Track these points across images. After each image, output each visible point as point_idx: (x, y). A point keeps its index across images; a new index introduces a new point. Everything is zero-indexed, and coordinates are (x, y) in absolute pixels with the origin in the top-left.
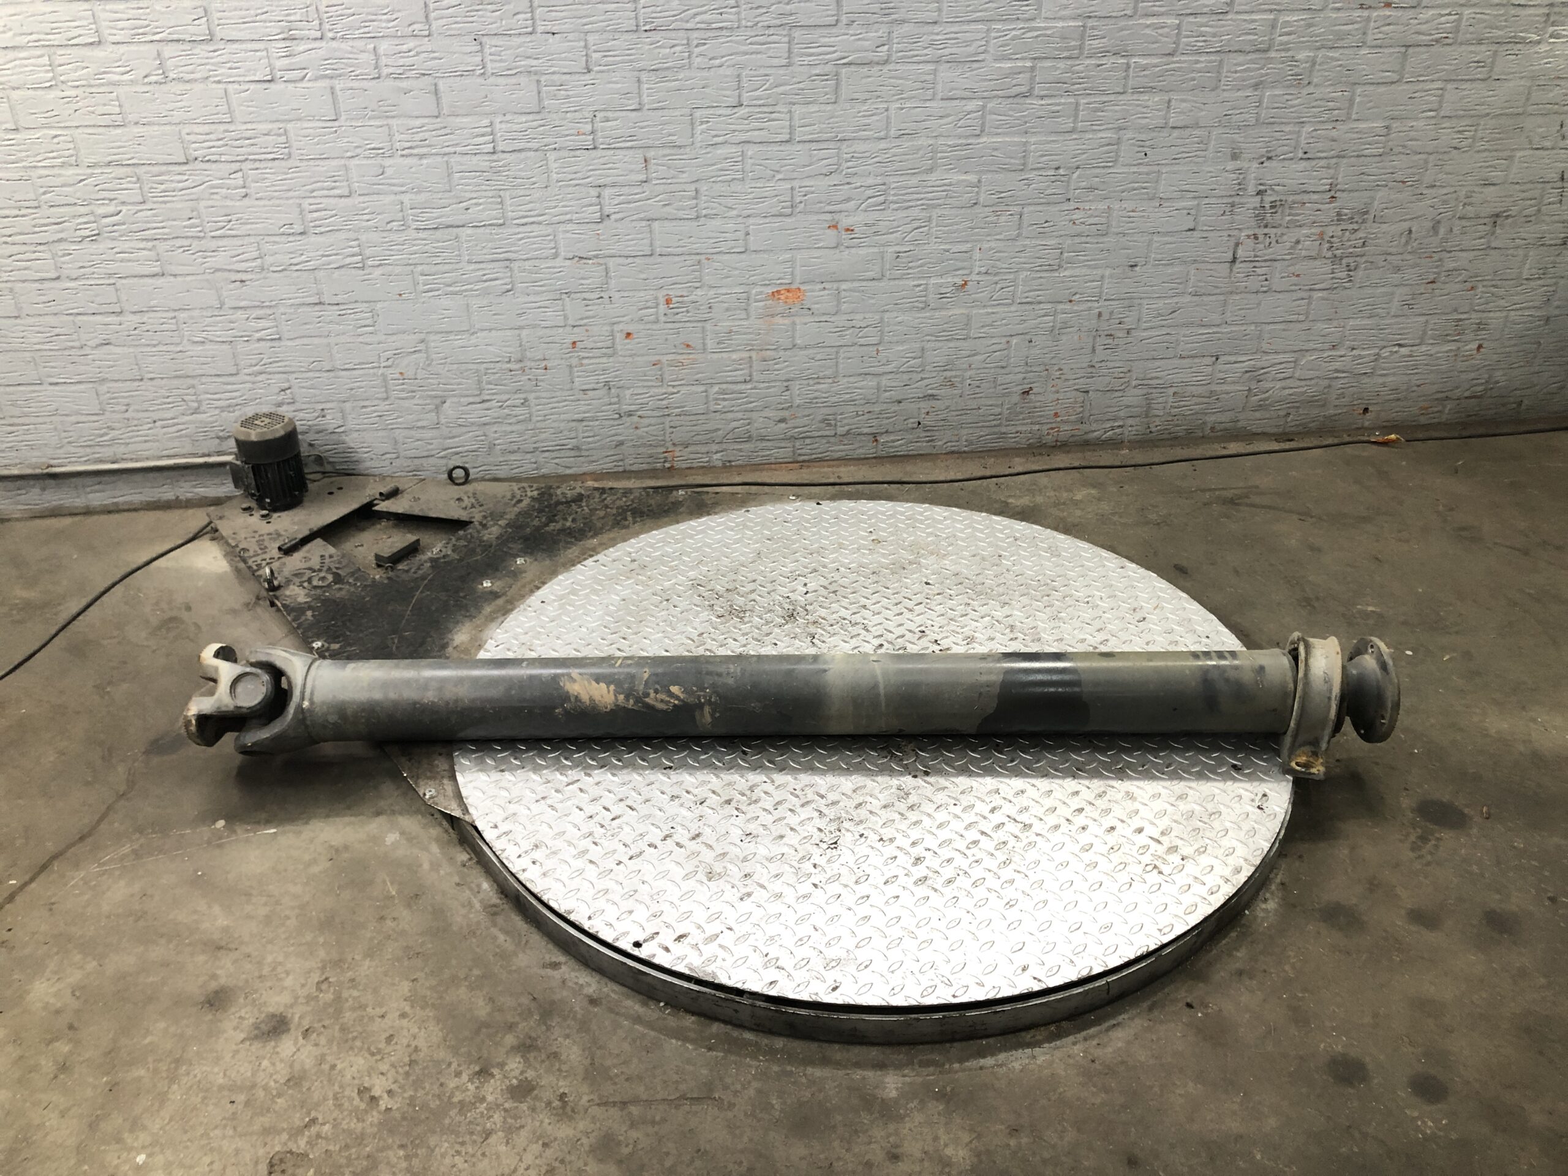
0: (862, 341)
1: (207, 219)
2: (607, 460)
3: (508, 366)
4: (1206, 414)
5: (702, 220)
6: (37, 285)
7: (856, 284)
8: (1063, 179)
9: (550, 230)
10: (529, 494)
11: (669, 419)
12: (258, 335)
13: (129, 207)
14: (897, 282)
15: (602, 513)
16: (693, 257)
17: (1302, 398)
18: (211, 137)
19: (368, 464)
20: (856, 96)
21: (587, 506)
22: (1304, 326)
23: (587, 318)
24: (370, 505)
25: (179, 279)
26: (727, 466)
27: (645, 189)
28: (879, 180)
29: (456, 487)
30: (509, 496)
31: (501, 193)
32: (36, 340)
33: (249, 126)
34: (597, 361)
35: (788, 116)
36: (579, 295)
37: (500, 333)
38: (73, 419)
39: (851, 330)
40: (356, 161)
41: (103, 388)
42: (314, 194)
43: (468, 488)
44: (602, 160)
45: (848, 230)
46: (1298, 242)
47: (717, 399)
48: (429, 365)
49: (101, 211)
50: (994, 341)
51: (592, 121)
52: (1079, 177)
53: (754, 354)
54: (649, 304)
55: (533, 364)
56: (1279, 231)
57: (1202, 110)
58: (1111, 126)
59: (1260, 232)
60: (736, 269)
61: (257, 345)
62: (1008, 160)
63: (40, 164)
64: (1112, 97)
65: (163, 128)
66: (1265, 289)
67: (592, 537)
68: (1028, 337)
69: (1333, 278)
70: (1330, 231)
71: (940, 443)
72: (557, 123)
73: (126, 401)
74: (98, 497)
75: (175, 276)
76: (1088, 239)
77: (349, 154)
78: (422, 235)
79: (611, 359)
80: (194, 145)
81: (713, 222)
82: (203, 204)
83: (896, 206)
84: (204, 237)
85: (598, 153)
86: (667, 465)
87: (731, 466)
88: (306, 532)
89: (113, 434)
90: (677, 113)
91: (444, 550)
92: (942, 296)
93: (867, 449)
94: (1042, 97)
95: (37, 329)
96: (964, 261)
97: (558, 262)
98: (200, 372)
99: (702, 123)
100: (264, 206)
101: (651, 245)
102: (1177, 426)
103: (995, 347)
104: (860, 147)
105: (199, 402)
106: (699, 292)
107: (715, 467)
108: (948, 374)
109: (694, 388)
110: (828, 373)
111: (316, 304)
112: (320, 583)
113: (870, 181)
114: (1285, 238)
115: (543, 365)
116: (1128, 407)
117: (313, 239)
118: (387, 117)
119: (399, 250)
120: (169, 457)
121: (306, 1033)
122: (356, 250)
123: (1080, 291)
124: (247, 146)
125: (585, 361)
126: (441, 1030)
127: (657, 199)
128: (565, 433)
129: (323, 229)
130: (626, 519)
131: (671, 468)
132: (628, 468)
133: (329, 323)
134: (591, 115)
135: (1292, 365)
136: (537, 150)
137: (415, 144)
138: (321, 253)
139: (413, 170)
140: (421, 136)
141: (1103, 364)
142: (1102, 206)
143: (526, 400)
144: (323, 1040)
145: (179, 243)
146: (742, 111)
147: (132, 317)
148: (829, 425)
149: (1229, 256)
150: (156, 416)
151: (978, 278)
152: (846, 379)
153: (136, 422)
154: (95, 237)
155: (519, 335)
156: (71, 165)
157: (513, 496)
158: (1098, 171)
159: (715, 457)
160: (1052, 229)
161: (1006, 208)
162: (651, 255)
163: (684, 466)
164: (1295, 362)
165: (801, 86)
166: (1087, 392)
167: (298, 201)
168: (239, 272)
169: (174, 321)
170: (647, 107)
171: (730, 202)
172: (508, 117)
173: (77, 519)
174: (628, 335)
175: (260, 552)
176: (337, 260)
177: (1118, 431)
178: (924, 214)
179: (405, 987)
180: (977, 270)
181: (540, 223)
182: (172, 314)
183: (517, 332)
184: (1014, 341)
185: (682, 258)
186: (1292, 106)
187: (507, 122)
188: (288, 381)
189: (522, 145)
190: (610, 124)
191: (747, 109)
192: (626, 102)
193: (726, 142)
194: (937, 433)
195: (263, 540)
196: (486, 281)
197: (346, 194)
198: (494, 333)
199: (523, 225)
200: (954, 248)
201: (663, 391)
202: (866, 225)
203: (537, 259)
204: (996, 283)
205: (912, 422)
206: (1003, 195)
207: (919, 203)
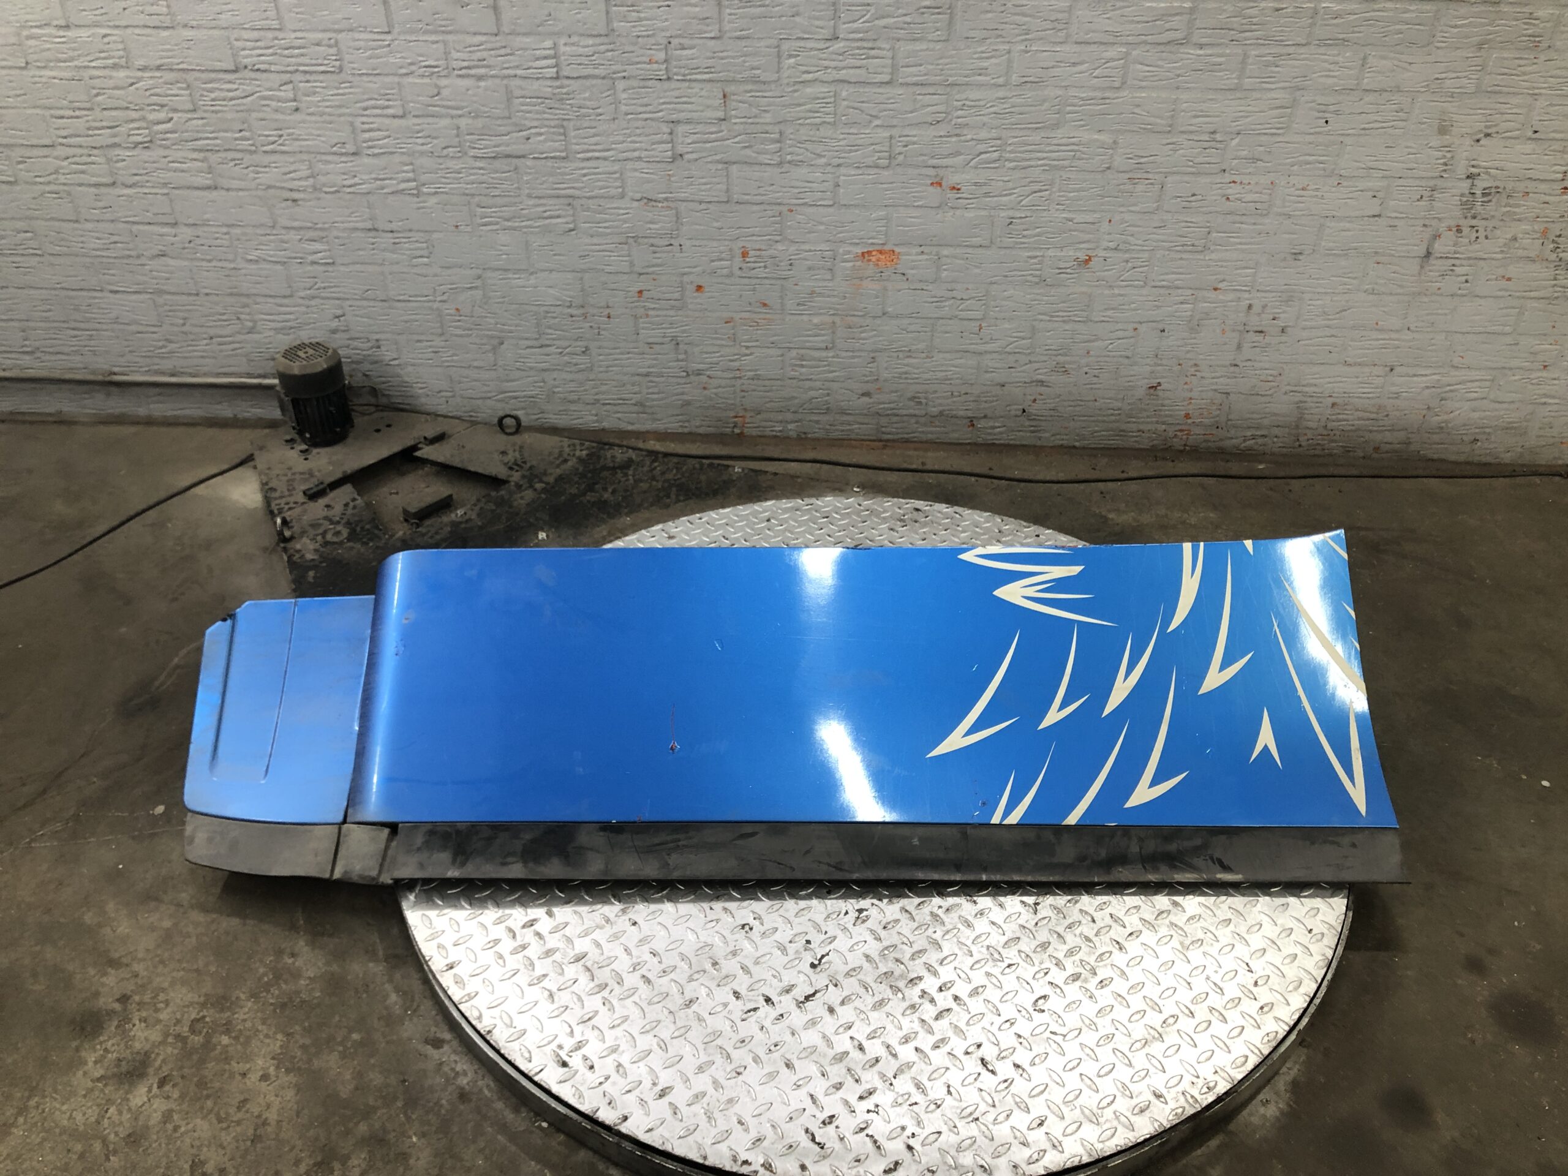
0: (963, 314)
1: (259, 132)
2: (672, 419)
3: (569, 310)
4: (1371, 431)
5: (786, 166)
6: (93, 190)
7: (958, 251)
8: (1219, 146)
9: (616, 167)
10: (578, 453)
11: (739, 382)
12: (310, 258)
13: (179, 115)
14: (1008, 251)
15: (644, 486)
16: (774, 207)
17: (1496, 423)
18: (258, 44)
19: (423, 400)
20: (972, 34)
21: (633, 476)
22: (1509, 340)
23: (653, 266)
24: (415, 448)
25: (231, 193)
26: (802, 439)
27: (723, 127)
28: (994, 133)
29: (504, 437)
30: (557, 451)
31: (565, 123)
32: (96, 246)
33: (299, 34)
34: (664, 313)
35: (890, 54)
36: (646, 240)
37: (560, 275)
38: (134, 328)
39: (952, 301)
40: (410, 79)
41: (160, 300)
42: (365, 113)
43: (516, 439)
44: (676, 93)
45: (954, 188)
47: (796, 365)
49: (152, 117)
50: (1120, 326)
51: (666, 48)
52: (1238, 145)
53: (837, 319)
54: (723, 255)
55: (595, 311)
56: (1490, 224)
57: (1407, 70)
58: (1287, 84)
59: (1465, 223)
60: (822, 224)
61: (310, 268)
62: (1152, 120)
63: (93, 64)
64: (1291, 50)
65: (211, 32)
66: (1464, 292)
67: (627, 515)
68: (1161, 327)
69: (1555, 285)
70: (1556, 229)
71: (1047, 435)
72: (628, 48)
73: (186, 315)
74: (161, 408)
75: (228, 190)
76: (1244, 219)
77: (404, 71)
78: (479, 164)
79: (680, 313)
80: (242, 53)
81: (799, 170)
82: (254, 115)
83: (1012, 164)
84: (255, 152)
85: (673, 85)
86: (737, 431)
87: (806, 438)
88: (338, 475)
89: (173, 346)
90: (763, 43)
91: (469, 513)
92: (1062, 271)
93: (962, 434)
94: (1201, 46)
95: (97, 235)
96: (1089, 233)
97: (624, 203)
98: (254, 291)
99: (790, 56)
100: (316, 122)
101: (727, 191)
102: (1335, 441)
103: (1120, 334)
104: (974, 94)
105: (255, 322)
106: (780, 247)
107: (788, 438)
108: (1061, 359)
109: (772, 352)
110: (922, 346)
111: (369, 230)
112: (335, 539)
113: (983, 135)
114: (1498, 232)
115: (606, 313)
116: (1275, 415)
117: (366, 160)
118: (443, 32)
119: (455, 179)
120: (226, 374)
121: (162, 1083)
122: (411, 175)
123: (1228, 278)
124: (297, 56)
125: (651, 313)
126: (297, 1103)
127: (736, 140)
128: (629, 387)
129: (376, 151)
130: (668, 497)
131: (741, 435)
132: (694, 430)
133: (384, 250)
134: (665, 41)
135: (1488, 384)
136: (604, 78)
137: (472, 63)
138: (373, 176)
139: (470, 92)
140: (479, 55)
141: (1249, 364)
142: (1265, 180)
143: (587, 348)
144: (176, 1094)
145: (231, 155)
146: (838, 46)
147: (185, 229)
148: (920, 403)
149: (1422, 251)
150: (212, 332)
151: (1105, 254)
152: (941, 355)
153: (192, 337)
154: (147, 145)
155: (581, 279)
156: (122, 67)
157: (560, 454)
158: (1263, 138)
159: (790, 427)
160: (1200, 203)
161: (1146, 176)
162: (727, 202)
163: (754, 432)
164: (1493, 380)
165: (908, 19)
166: (1228, 394)
167: (350, 119)
168: (291, 190)
169: (227, 237)
170: (728, 35)
171: (819, 149)
172: (575, 39)
173: (140, 428)
174: (699, 288)
175: (287, 493)
176: (392, 185)
177: (1260, 441)
178: (1045, 176)
179: (276, 1044)
180: (1105, 244)
182: (225, 230)
183: (579, 275)
184: (1143, 328)
185: (762, 207)
186: (1524, 74)
187: (573, 44)
188: (342, 308)
189: (586, 72)
190: (685, 52)
191: (842, 44)
192: (705, 28)
193: (816, 80)
194: (1043, 424)
195: (293, 480)
196: (547, 218)
197: (400, 113)
198: (554, 275)
199: (588, 159)
200: (1079, 218)
201: (736, 352)
202: (976, 184)
203: (602, 197)
204: (1127, 261)
205: (1015, 409)
206: (1143, 160)
207: (1040, 162)
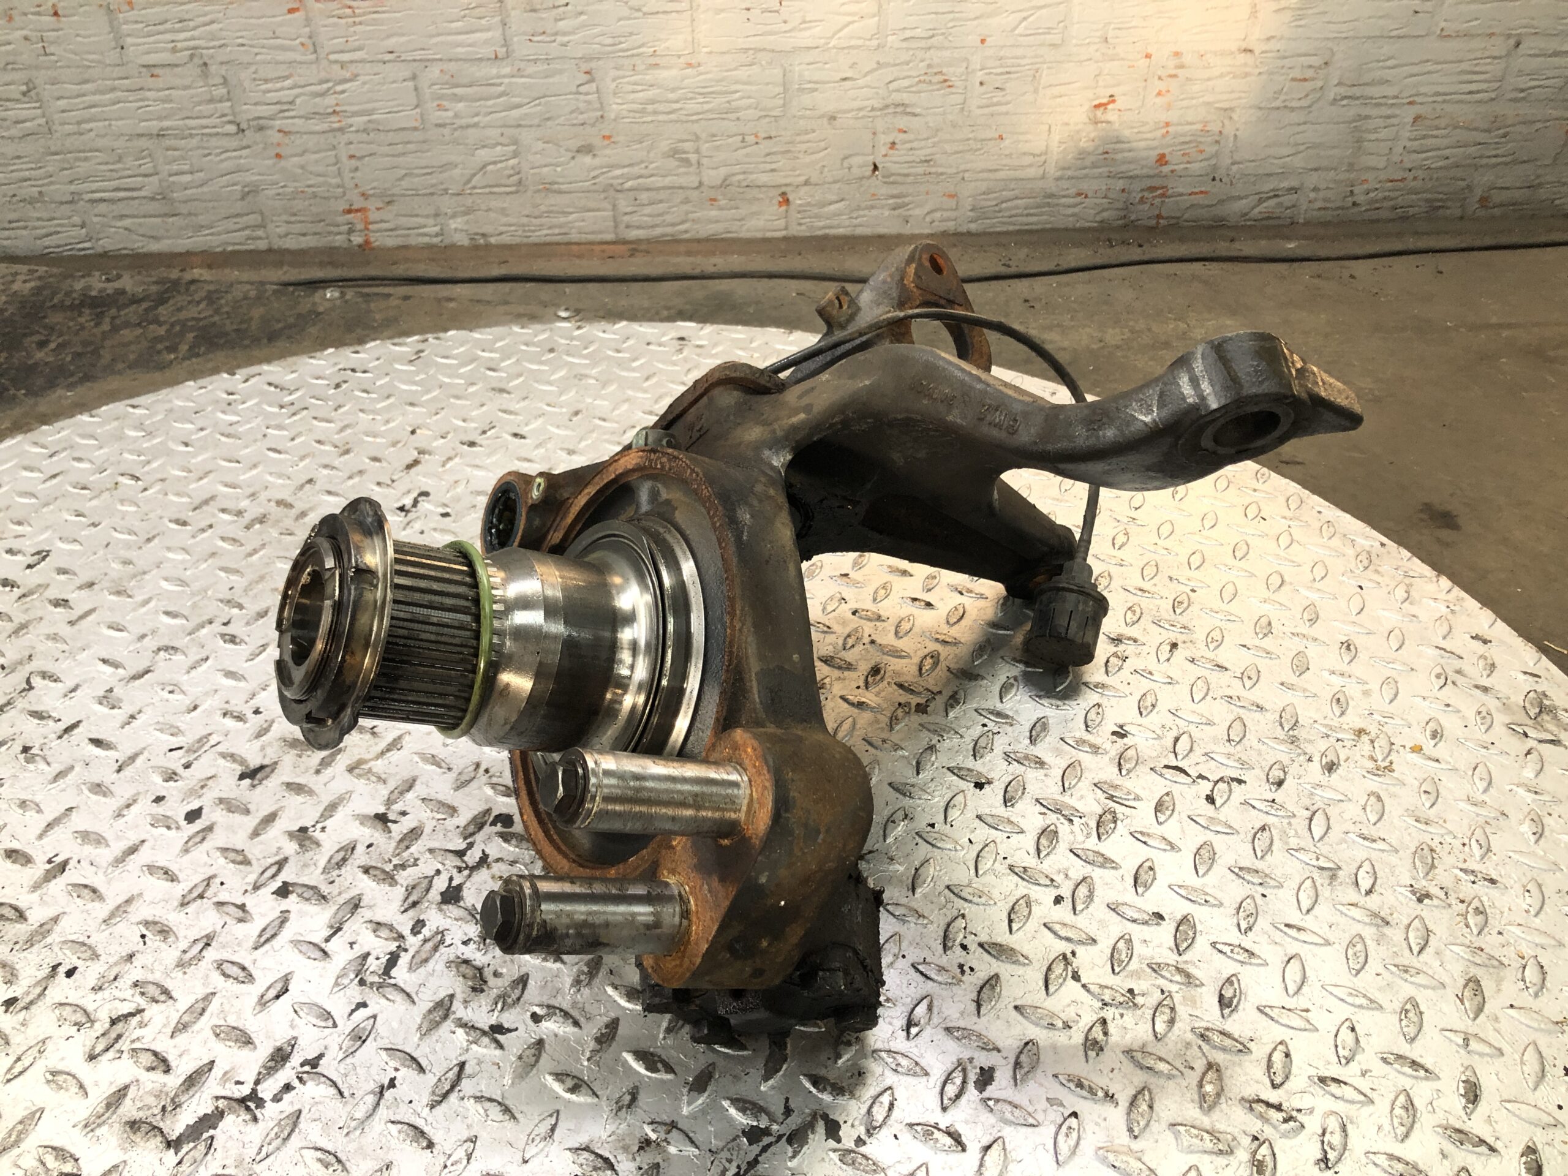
2: (230, 224)
11: (344, 138)
26: (481, 248)
47: (441, 97)
71: (918, 212)
86: (357, 239)
87: (488, 247)
93: (768, 221)
107: (452, 247)
108: (934, 56)
110: (675, 43)
116: (1313, 146)
128: (129, 162)
130: (173, 350)
131: (365, 246)
143: (30, 86)
148: (687, 162)
152: (715, 61)
159: (454, 224)
163: (391, 242)
166: (1232, 109)
177: (1288, 200)
194: (912, 190)
201: (323, 75)
205: (860, 163)
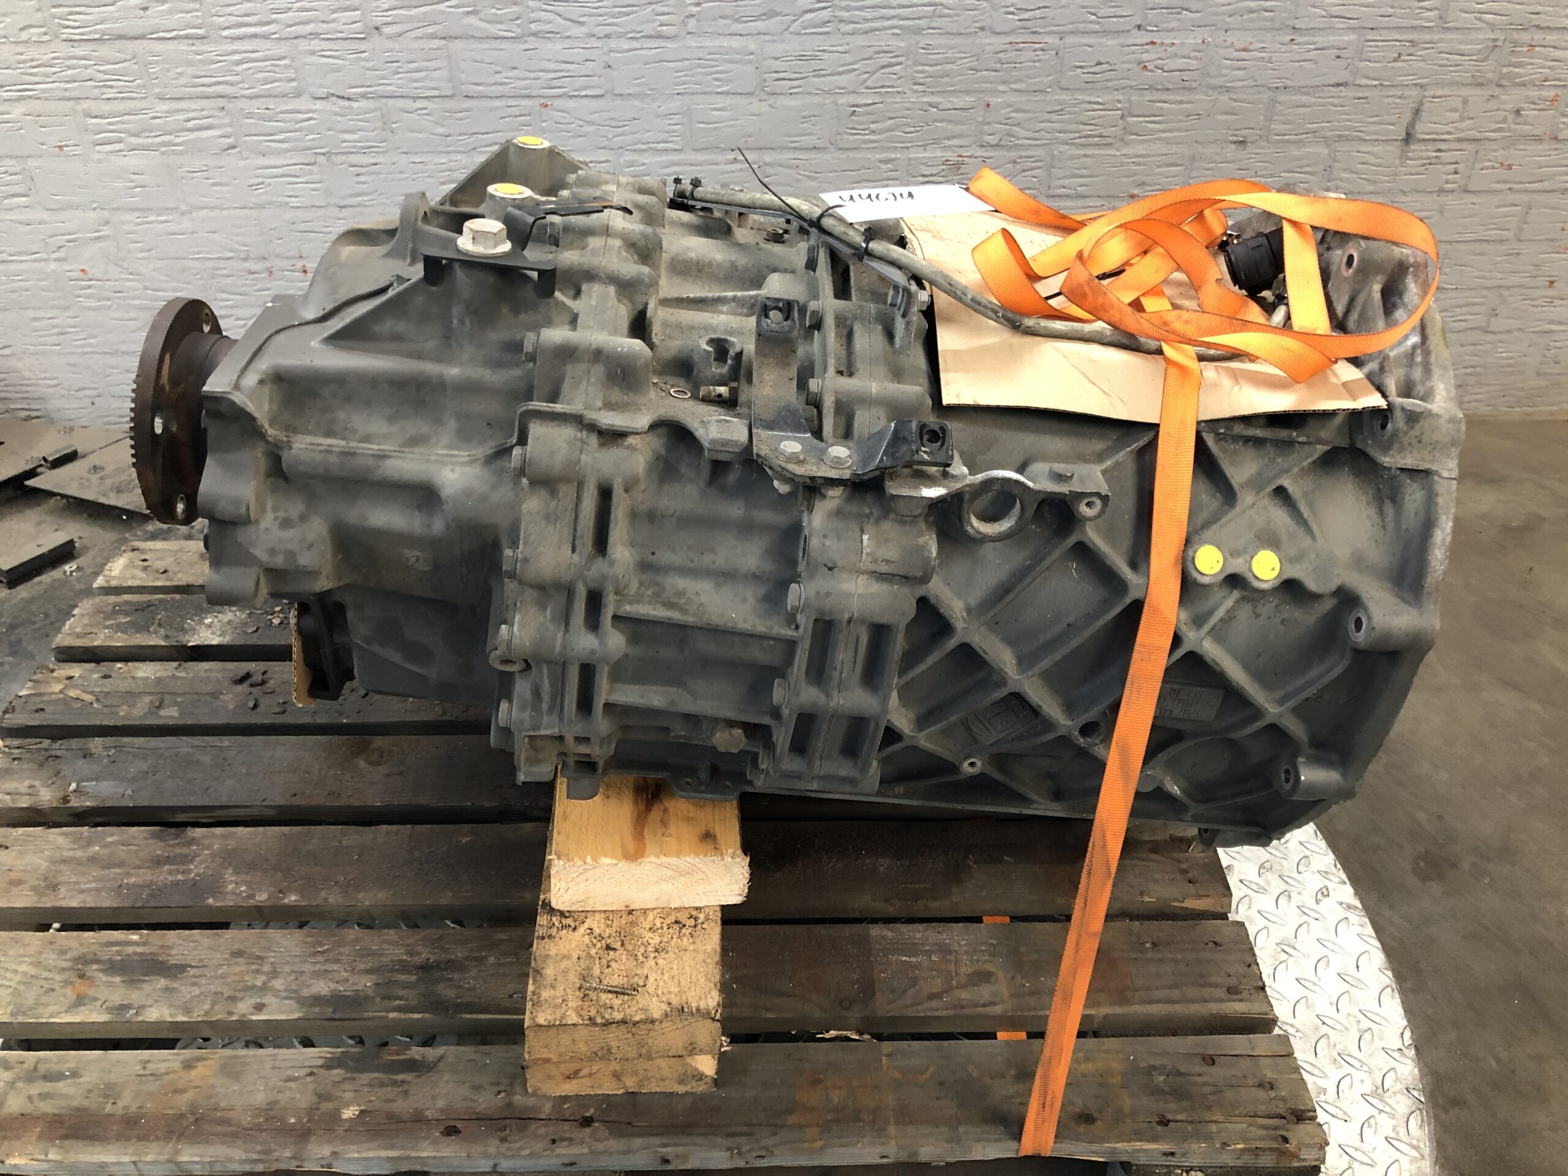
3: (246, 265)
5: (532, 43)
7: (787, 156)
9: (283, 49)
14: (851, 154)
17: (1490, 360)
19: (58, 403)
22: (1508, 248)
24: (31, 473)
36: (343, 158)
37: (226, 213)
46: (1518, 112)
48: (123, 260)
55: (286, 264)
56: (1486, 91)
60: (590, 123)
66: (1452, 186)
76: (1164, 97)
78: (79, 51)
81: (550, 45)
83: (850, 27)
92: (926, 179)
96: (960, 124)
97: (302, 103)
101: (451, 79)
114: (1496, 103)
115: (299, 264)
119: (46, 75)
123: (1146, 179)
135: (1482, 309)
142: (1193, 39)
149: (1402, 132)
151: (981, 152)
155: (257, 218)
160: (1108, 75)
161: (1033, 38)
162: (453, 96)
178: (894, 43)
180: (982, 139)
181: (265, 37)
183: (253, 213)
196: (192, 130)
198: (217, 212)
199: (240, 38)
200: (944, 102)
202: (801, 58)
203: (270, 96)
204: (1014, 162)
206: (1026, 15)
207: (887, 23)
